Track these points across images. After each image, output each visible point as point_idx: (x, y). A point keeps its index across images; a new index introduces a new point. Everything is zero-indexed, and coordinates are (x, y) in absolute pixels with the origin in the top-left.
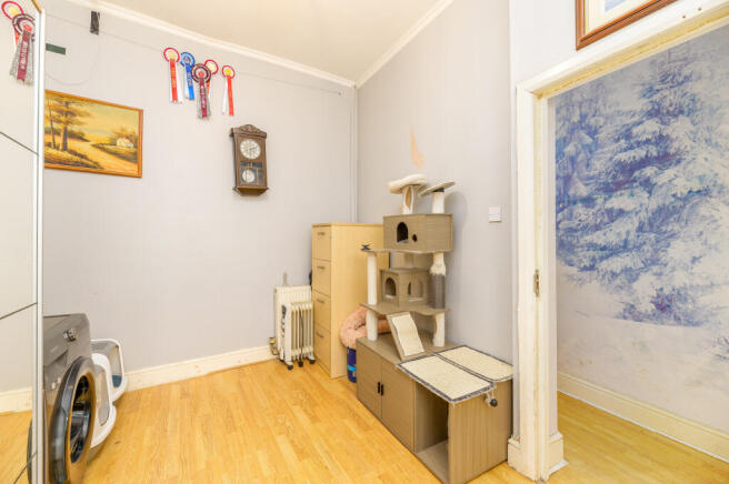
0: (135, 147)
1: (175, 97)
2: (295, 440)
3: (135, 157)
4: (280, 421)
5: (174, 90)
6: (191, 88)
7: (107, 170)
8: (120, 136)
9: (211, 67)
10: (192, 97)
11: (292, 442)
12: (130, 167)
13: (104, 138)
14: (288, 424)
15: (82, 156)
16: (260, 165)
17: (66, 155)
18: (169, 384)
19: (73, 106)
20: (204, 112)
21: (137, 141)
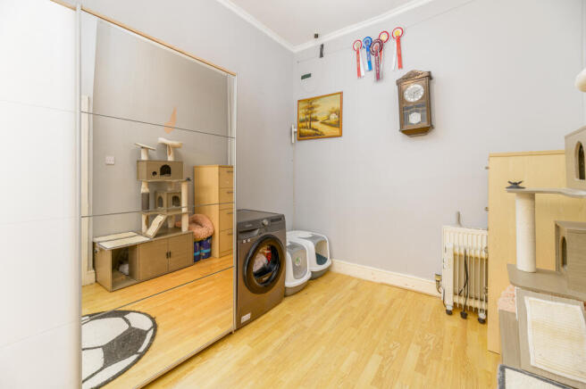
0: (339, 117)
1: (359, 74)
2: (387, 368)
3: (338, 124)
4: (391, 346)
5: (359, 69)
6: (370, 63)
7: (327, 135)
8: (332, 113)
9: (384, 37)
10: (370, 68)
11: (381, 367)
12: (335, 131)
13: (325, 117)
14: (394, 353)
15: (316, 130)
16: (426, 104)
17: (311, 131)
18: (353, 278)
19: (313, 103)
20: (378, 77)
21: (339, 113)
